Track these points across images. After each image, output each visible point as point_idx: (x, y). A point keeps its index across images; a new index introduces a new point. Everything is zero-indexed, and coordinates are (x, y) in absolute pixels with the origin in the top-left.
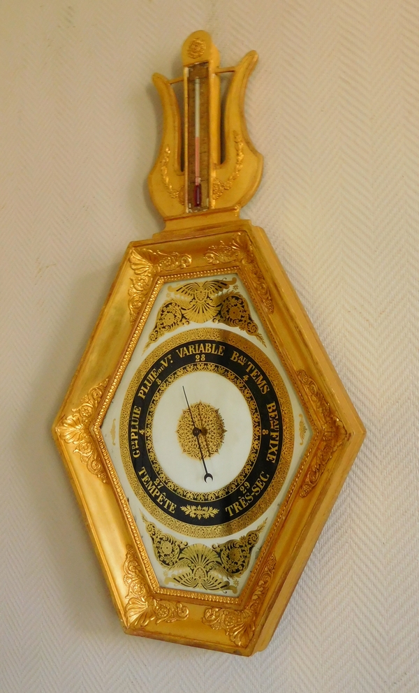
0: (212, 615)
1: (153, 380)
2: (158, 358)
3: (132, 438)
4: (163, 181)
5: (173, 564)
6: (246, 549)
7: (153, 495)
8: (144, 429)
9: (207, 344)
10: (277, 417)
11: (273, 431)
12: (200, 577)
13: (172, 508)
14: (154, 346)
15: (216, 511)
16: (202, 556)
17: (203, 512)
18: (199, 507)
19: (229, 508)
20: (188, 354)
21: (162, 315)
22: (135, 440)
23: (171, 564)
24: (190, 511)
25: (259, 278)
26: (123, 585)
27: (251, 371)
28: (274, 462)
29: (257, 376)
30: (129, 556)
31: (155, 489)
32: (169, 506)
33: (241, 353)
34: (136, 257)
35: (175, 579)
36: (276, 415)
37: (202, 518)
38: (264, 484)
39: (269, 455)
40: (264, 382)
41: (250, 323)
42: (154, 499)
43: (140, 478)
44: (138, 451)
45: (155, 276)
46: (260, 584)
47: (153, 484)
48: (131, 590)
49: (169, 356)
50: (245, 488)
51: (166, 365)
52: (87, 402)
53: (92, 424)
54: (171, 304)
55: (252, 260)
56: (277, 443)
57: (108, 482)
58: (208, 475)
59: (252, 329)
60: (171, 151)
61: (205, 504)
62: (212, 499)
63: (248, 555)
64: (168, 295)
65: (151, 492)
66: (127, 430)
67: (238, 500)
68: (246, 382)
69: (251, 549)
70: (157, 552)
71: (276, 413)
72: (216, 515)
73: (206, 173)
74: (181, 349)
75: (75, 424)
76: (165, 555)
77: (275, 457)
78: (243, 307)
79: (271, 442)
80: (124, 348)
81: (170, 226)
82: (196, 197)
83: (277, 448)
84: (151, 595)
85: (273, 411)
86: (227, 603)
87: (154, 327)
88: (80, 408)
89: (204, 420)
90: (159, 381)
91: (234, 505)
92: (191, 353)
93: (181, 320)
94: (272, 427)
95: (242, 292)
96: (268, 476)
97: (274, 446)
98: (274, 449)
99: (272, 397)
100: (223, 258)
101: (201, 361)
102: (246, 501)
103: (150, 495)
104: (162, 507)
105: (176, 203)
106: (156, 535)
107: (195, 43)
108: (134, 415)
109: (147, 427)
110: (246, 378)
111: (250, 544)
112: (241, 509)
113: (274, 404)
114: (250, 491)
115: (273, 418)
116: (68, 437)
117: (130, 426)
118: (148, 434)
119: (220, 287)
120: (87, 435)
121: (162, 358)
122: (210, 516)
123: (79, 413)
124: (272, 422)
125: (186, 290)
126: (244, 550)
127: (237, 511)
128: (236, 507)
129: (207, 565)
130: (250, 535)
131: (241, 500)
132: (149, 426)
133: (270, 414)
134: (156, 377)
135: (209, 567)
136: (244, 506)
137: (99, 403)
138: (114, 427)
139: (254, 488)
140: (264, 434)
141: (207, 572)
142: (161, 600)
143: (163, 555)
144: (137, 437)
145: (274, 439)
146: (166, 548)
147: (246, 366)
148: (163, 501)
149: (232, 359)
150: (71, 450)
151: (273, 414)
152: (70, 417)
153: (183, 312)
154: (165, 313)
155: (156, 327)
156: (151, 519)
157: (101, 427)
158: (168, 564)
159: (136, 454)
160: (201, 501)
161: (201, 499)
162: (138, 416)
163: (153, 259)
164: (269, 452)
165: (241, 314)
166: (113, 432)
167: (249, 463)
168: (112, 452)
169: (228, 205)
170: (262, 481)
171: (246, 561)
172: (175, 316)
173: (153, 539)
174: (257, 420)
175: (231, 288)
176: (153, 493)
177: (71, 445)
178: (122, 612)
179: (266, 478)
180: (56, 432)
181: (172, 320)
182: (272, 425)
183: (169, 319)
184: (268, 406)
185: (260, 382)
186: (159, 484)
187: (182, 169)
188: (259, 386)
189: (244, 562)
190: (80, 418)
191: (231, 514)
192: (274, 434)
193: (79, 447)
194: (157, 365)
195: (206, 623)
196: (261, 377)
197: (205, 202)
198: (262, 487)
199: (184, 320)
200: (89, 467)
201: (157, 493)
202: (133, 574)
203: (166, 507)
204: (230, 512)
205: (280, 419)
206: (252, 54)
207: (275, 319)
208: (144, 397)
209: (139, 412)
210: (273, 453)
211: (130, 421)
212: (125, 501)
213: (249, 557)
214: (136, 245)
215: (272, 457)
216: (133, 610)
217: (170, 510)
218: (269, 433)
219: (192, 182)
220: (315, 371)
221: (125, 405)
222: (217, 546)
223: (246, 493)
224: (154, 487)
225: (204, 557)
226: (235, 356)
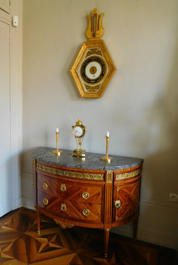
4: (88, 32)
9: (95, 58)
11: (104, 70)
14: (86, 58)
16: (93, 87)
17: (93, 82)
19: (97, 81)
24: (91, 82)
25: (103, 48)
26: (81, 92)
30: (82, 88)
33: (100, 59)
34: (84, 44)
35: (88, 91)
42: (86, 80)
43: (83, 78)
45: (87, 48)
46: (101, 90)
49: (89, 60)
53: (76, 70)
54: (89, 52)
55: (103, 45)
57: (78, 78)
58: (94, 76)
59: (101, 55)
60: (90, 27)
61: (94, 80)
64: (89, 50)
67: (98, 79)
68: (100, 63)
72: (95, 82)
73: (96, 32)
74: (91, 59)
75: (73, 70)
76: (87, 88)
81: (89, 40)
82: (94, 35)
84: (85, 93)
88: (74, 68)
89: (94, 69)
90: (87, 64)
95: (101, 51)
99: (104, 65)
100: (98, 45)
101: (94, 60)
105: (91, 36)
107: (95, 10)
112: (99, 81)
116: (72, 72)
119: (97, 49)
126: (99, 86)
130: (100, 84)
132: (85, 70)
137: (77, 67)
139: (101, 78)
144: (83, 72)
147: (101, 61)
150: (73, 74)
151: (104, 68)
153: (91, 53)
155: (86, 55)
156: (85, 83)
159: (83, 74)
163: (86, 45)
165: (100, 53)
166: (79, 71)
167: (100, 74)
168: (79, 74)
169: (99, 37)
173: (85, 86)
174: (102, 68)
175: (99, 50)
178: (81, 95)
179: (103, 76)
180: (70, 71)
183: (89, 54)
185: (103, 63)
186: (86, 78)
187: (92, 31)
194: (87, 61)
195: (93, 95)
197: (95, 36)
200: (76, 76)
202: (82, 90)
206: (104, 13)
207: (105, 54)
208: (84, 66)
209: (83, 68)
210: (104, 73)
211: (82, 70)
212: (81, 81)
214: (85, 42)
216: (83, 95)
217: (88, 82)
219: (93, 33)
220: (111, 61)
221: (81, 67)
222: (95, 86)
226: (99, 60)
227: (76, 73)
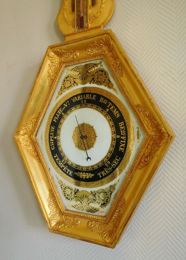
0: (92, 224)
1: (60, 113)
2: (62, 103)
3: (51, 140)
5: (72, 199)
6: (108, 194)
7: (61, 167)
8: (56, 136)
9: (87, 95)
10: (124, 129)
11: (123, 136)
12: (85, 206)
13: (70, 173)
14: (60, 97)
15: (93, 175)
16: (86, 196)
17: (85, 175)
18: (84, 173)
19: (99, 174)
20: (77, 100)
21: (64, 82)
22: (52, 141)
23: (70, 199)
25: (115, 59)
26: (48, 209)
27: (110, 107)
28: (123, 151)
29: (114, 109)
30: (50, 195)
31: (62, 164)
32: (69, 172)
33: (105, 98)
35: (72, 206)
36: (124, 128)
37: (86, 178)
38: (118, 162)
39: (120, 148)
40: (118, 112)
41: (109, 83)
42: (62, 169)
43: (55, 159)
44: (53, 147)
45: (61, 63)
46: (117, 211)
47: (61, 162)
48: (52, 211)
49: (68, 102)
50: (108, 164)
51: (66, 106)
52: (30, 125)
53: (32, 134)
54: (68, 77)
55: (111, 49)
56: (125, 142)
57: (40, 161)
58: (88, 158)
59: (110, 85)
61: (87, 171)
62: (90, 169)
63: (110, 197)
64: (67, 73)
65: (60, 165)
66: (48, 137)
67: (104, 170)
68: (107, 112)
69: (111, 194)
70: (63, 193)
71: (124, 127)
72: (93, 177)
73: (86, 10)
74: (74, 98)
75: (24, 134)
76: (68, 195)
77: (123, 149)
78: (106, 75)
79: (121, 141)
80: (46, 98)
81: (68, 39)
82: (81, 23)
83: (124, 144)
84: (61, 213)
85: (122, 126)
86: (99, 219)
87: (60, 88)
88: (26, 127)
89: (86, 131)
90: (63, 114)
91: (102, 172)
92: (79, 100)
93: (74, 84)
94: (122, 134)
95: (105, 67)
96: (120, 158)
97: (123, 143)
98: (123, 145)
99: (122, 119)
100: (95, 51)
101: (84, 103)
102: (108, 170)
103: (60, 167)
104: (65, 173)
105: (71, 27)
106: (63, 186)
108: (51, 130)
109: (58, 135)
110: (107, 110)
111: (111, 191)
112: (105, 174)
113: (123, 122)
114: (110, 166)
115: (123, 130)
116: (21, 140)
117: (50, 135)
118: (58, 139)
119: (94, 67)
120: (30, 139)
121: (65, 103)
122: (89, 177)
123: (26, 129)
124: (122, 132)
125: (76, 69)
126: (107, 194)
127: (104, 175)
128: (103, 174)
129: (89, 200)
130: (110, 187)
131: (105, 170)
132: (59, 135)
133: (121, 128)
134: (61, 112)
135: (89, 202)
136: (107, 173)
137: (35, 125)
138: (42, 135)
139: (112, 164)
140: (117, 137)
141: (89, 204)
142: (66, 216)
143: (66, 195)
144: (53, 140)
145: (123, 140)
146: (68, 192)
147: (108, 104)
148: (66, 170)
149: (100, 101)
150: (22, 146)
151: (122, 128)
152: (22, 131)
153: (75, 80)
154: (66, 81)
155: (61, 88)
156: (60, 178)
157: (36, 136)
158: (69, 199)
159: (52, 148)
160: (85, 170)
161: (84, 169)
162: (53, 130)
163: (59, 54)
164: (121, 146)
165: (104, 79)
166: (42, 138)
167: (110, 152)
168: (42, 147)
169: (98, 25)
170: (117, 161)
171: (109, 199)
172: (71, 82)
173: (62, 187)
174: (114, 131)
175: (99, 66)
176: (61, 166)
177: (23, 144)
178: (48, 222)
179: (119, 159)
180: (15, 138)
181: (69, 84)
182: (122, 133)
183: (68, 84)
184: (120, 124)
185: (115, 112)
186: (64, 162)
187: (73, 10)
188: (115, 114)
189: (107, 200)
190: (26, 132)
191: (101, 177)
192: (123, 138)
193: (26, 145)
194: (62, 106)
195: (89, 228)
196: (116, 109)
197: (85, 25)
198: (117, 164)
199: (75, 84)
200: (31, 154)
201: (63, 166)
202: (53, 203)
203: (67, 173)
204: (100, 176)
205: (126, 130)
208: (56, 121)
209: (54, 129)
210: (122, 147)
211: (50, 133)
212: (48, 170)
213: (110, 198)
214: (52, 47)
215: (122, 149)
216: (53, 221)
217: (70, 174)
218: (120, 137)
219: (79, 16)
221: (47, 126)
222: (93, 192)
223: (108, 166)
224: (62, 163)
225: (87, 197)
226: (101, 100)
227: (34, 143)
